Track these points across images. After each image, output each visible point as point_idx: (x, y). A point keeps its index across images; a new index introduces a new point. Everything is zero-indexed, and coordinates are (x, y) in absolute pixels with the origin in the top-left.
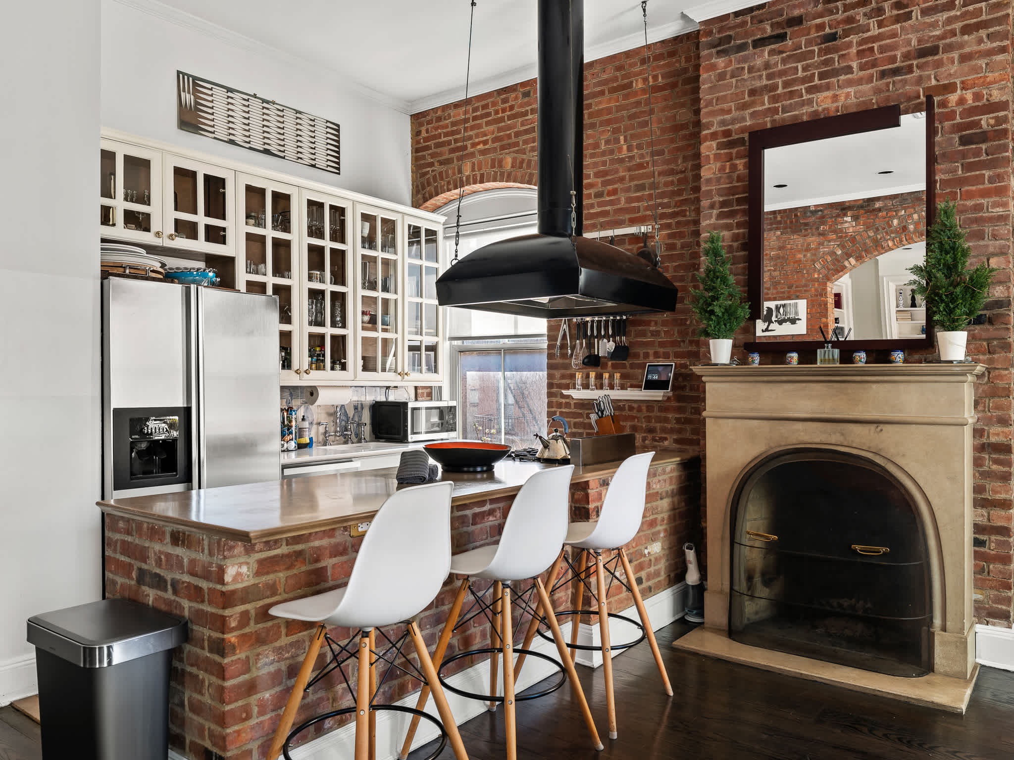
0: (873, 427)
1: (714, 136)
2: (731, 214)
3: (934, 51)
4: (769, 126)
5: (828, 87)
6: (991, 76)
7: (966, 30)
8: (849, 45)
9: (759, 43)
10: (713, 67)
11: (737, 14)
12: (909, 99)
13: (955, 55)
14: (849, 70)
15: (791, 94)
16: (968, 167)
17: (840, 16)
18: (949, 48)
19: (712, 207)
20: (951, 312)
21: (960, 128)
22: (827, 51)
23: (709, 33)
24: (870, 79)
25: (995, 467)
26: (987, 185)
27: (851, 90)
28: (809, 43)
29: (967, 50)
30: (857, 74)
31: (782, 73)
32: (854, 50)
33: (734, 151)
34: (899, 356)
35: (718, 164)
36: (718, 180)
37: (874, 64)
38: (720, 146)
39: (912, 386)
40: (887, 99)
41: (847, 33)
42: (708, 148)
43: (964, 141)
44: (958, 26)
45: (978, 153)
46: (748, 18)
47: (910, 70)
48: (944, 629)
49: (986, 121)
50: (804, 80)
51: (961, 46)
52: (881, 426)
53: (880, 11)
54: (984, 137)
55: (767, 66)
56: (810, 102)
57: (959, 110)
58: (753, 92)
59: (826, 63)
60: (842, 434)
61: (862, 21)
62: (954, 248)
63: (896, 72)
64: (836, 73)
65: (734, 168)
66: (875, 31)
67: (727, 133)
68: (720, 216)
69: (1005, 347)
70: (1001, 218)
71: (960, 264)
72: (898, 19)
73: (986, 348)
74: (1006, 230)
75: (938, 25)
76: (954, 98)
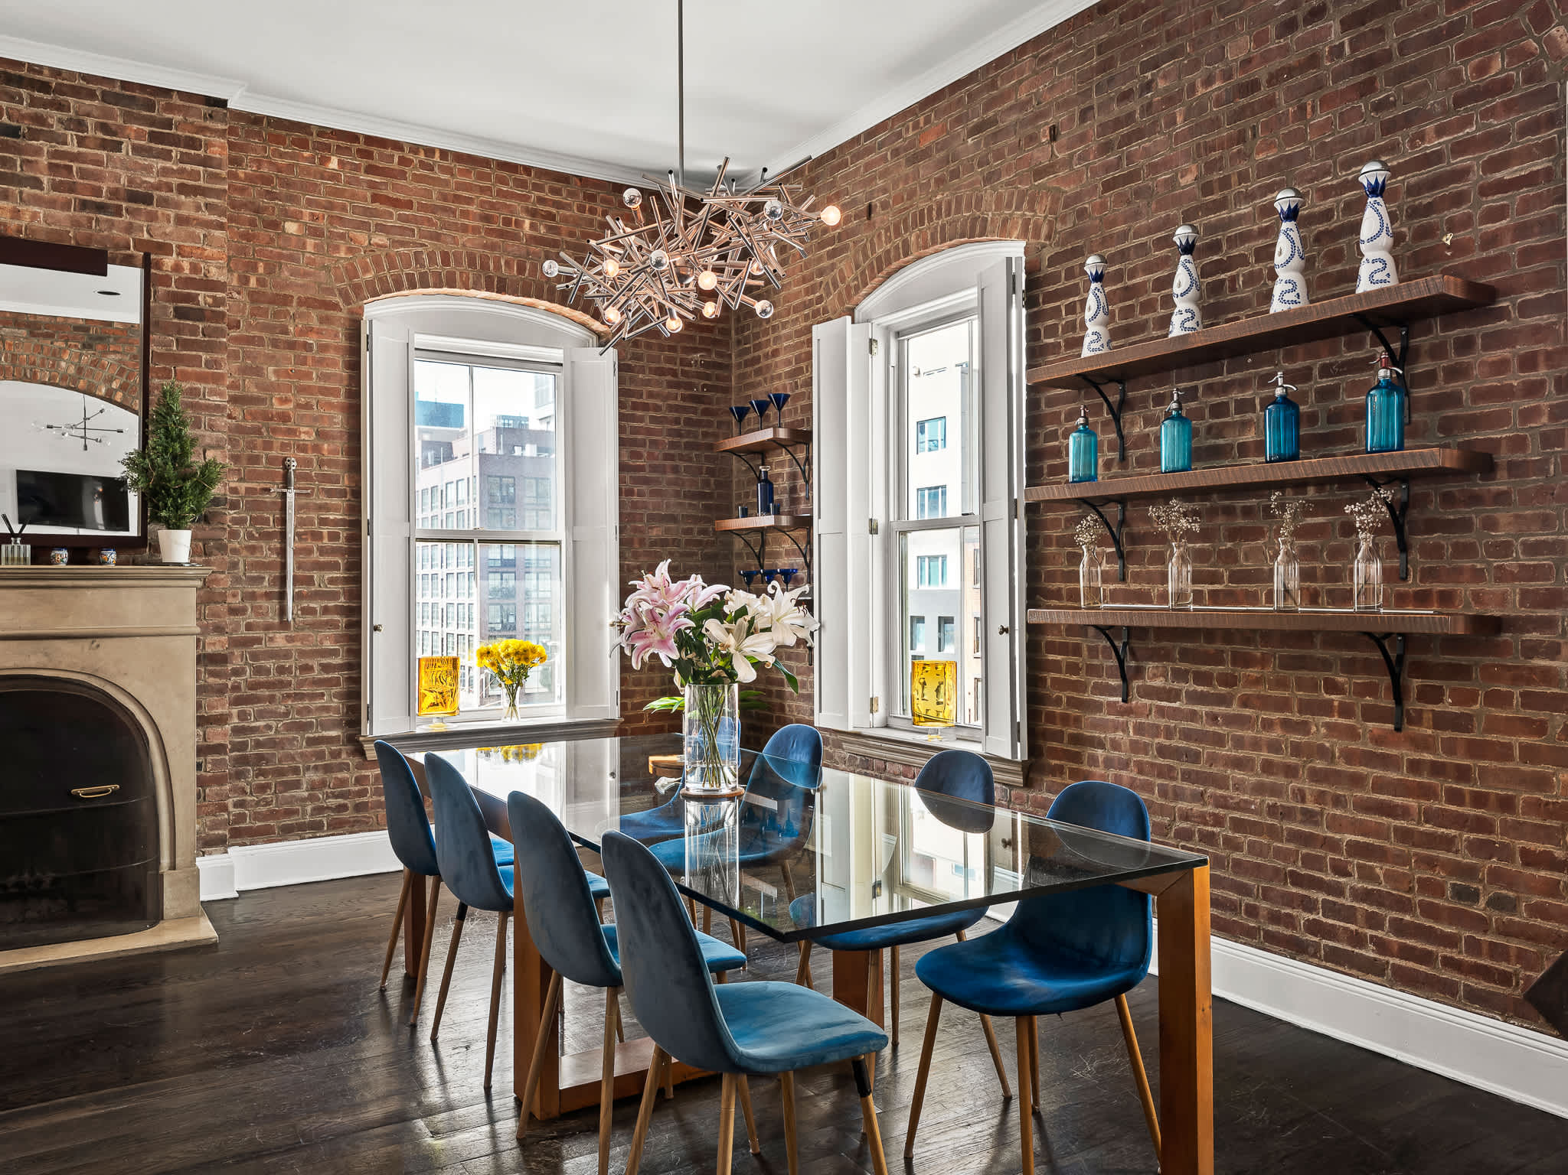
0: (87, 643)
3: (147, 199)
5: (5, 196)
6: (209, 251)
7: (183, 189)
8: (38, 151)
12: (117, 247)
13: (172, 213)
14: (37, 183)
16: (183, 344)
17: (24, 108)
18: (164, 203)
20: (177, 508)
21: (173, 297)
22: (4, 147)
24: (66, 206)
25: (211, 680)
26: (204, 369)
27: (40, 211)
29: (184, 212)
30: (47, 193)
32: (44, 160)
34: (111, 556)
37: (72, 188)
39: (136, 592)
40: (90, 238)
41: (34, 135)
43: (180, 313)
44: (175, 181)
45: (194, 331)
47: (118, 211)
48: (173, 866)
49: (204, 298)
51: (177, 205)
52: (98, 641)
53: (80, 125)
54: (200, 315)
57: (175, 277)
59: (3, 161)
60: (46, 655)
61: (57, 128)
62: (179, 437)
63: (101, 208)
64: (18, 180)
66: (73, 147)
69: (222, 548)
70: (218, 408)
71: (184, 454)
72: (104, 145)
73: (202, 550)
74: (222, 422)
75: (153, 171)
76: (169, 261)
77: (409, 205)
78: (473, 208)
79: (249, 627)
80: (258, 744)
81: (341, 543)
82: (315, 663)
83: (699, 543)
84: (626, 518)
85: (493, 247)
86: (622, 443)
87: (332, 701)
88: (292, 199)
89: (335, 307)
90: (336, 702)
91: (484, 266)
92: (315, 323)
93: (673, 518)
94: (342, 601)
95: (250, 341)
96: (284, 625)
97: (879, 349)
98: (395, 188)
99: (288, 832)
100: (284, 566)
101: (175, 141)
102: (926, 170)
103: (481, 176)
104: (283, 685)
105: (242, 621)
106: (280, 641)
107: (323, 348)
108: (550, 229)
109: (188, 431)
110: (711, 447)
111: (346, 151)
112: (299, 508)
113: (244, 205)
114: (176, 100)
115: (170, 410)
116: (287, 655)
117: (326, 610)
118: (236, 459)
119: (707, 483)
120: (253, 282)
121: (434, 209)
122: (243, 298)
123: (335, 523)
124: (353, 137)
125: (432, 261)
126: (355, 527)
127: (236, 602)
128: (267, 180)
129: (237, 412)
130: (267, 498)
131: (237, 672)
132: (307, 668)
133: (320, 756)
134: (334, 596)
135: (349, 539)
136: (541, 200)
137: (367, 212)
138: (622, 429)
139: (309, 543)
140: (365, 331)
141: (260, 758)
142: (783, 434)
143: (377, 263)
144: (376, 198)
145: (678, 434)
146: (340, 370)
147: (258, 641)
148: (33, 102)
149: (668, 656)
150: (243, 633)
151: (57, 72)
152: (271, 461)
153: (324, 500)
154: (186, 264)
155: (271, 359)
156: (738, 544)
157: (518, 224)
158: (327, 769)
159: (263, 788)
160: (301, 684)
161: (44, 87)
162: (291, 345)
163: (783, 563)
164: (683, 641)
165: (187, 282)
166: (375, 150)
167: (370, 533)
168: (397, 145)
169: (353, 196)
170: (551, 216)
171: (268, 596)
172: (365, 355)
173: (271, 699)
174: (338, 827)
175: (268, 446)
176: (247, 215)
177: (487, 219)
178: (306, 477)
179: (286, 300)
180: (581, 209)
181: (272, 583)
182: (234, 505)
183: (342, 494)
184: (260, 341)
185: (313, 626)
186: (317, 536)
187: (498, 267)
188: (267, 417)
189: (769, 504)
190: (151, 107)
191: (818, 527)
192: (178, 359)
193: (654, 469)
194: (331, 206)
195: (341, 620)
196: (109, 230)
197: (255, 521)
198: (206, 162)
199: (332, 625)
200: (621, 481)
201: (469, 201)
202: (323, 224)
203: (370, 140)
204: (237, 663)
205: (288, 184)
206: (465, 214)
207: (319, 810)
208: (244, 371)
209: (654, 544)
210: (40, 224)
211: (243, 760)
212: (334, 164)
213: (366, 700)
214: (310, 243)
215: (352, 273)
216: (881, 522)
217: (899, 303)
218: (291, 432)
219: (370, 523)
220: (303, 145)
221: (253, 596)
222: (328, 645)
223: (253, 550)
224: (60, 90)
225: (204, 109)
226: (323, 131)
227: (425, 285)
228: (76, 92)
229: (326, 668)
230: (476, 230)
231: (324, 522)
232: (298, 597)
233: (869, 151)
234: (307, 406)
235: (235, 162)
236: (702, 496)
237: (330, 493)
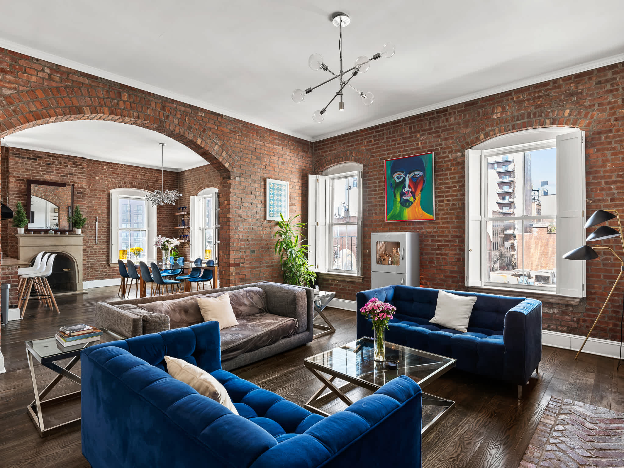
0: (64, 247)
1: (14, 176)
2: (20, 197)
3: (72, 174)
4: (31, 179)
5: (48, 175)
6: (83, 183)
7: (79, 173)
8: (54, 167)
9: (30, 159)
10: (14, 160)
11: (22, 149)
12: (67, 183)
13: (77, 177)
14: (53, 172)
15: (38, 173)
16: (79, 198)
17: (51, 160)
18: (76, 175)
19: (14, 194)
20: (79, 225)
21: (77, 190)
22: (48, 167)
23: (13, 151)
24: (58, 176)
25: (84, 253)
27: (54, 177)
28: (43, 163)
30: (55, 174)
31: (35, 168)
32: (55, 169)
33: (21, 182)
34: (67, 233)
35: (15, 184)
36: (16, 188)
37: (59, 173)
38: (16, 180)
39: (71, 239)
40: (62, 181)
41: (53, 164)
42: (11, 179)
43: (78, 193)
44: (77, 171)
45: (81, 196)
46: (26, 151)
47: (67, 176)
48: (79, 282)
49: (82, 190)
50: (42, 171)
51: (78, 175)
53: (61, 163)
54: (82, 193)
55: (31, 165)
56: (43, 176)
57: (77, 187)
58: (27, 169)
59: (48, 169)
61: (57, 163)
62: (79, 214)
63: (64, 176)
64: (51, 172)
65: (21, 186)
66: (60, 166)
67: (18, 177)
68: (16, 197)
69: (85, 232)
70: (85, 209)
71: (80, 217)
72: (65, 166)
73: (82, 232)
74: (85, 211)
75: (73, 170)
76: (76, 185)
77: (118, 174)
78: (130, 174)
79: (89, 245)
80: (91, 264)
81: (106, 231)
82: (101, 251)
83: (172, 230)
84: (158, 226)
85: (134, 180)
86: (157, 213)
87: (104, 257)
88: (97, 173)
89: (105, 191)
90: (105, 257)
91: (132, 184)
92: (101, 194)
93: (167, 226)
94: (106, 240)
95: (90, 197)
96: (96, 244)
97: (201, 200)
98: (116, 171)
99: (96, 279)
100: (96, 234)
101: (77, 165)
102: (207, 175)
103: (132, 169)
104: (95, 254)
105: (88, 244)
106: (95, 247)
107: (103, 198)
108: (144, 177)
109: (81, 213)
110: (174, 214)
111: (107, 165)
112: (98, 225)
113: (89, 175)
114: (77, 158)
115: (78, 210)
116: (96, 249)
117: (103, 242)
118: (87, 217)
119: (173, 220)
120: (90, 187)
121: (123, 174)
122: (89, 190)
123: (105, 227)
124: (109, 163)
125: (123, 183)
126: (108, 228)
127: (87, 240)
128: (93, 170)
129: (88, 209)
130: (93, 223)
131: (87, 252)
132: (100, 252)
133: (102, 266)
134: (104, 239)
135: (107, 230)
136: (142, 172)
137: (111, 175)
138: (157, 211)
139: (100, 231)
140: (110, 195)
141: (91, 266)
142: (186, 213)
143: (113, 184)
144: (112, 173)
145: (168, 211)
146: (106, 202)
147: (91, 247)
148: (53, 159)
149: (160, 247)
150: (88, 246)
151: (57, 154)
152: (93, 217)
153: (103, 223)
154: (79, 185)
155: (93, 200)
156: (179, 231)
157: (138, 176)
158: (103, 268)
159: (92, 271)
160: (99, 254)
161: (55, 157)
162: (97, 198)
163: (186, 234)
164: (162, 245)
165: (80, 188)
166: (112, 165)
167: (111, 229)
168: (117, 164)
169: (109, 173)
170: (144, 175)
171: (93, 239)
172: (110, 199)
173: (93, 257)
174: (105, 278)
175: (93, 214)
176: (89, 176)
177: (133, 176)
178: (100, 220)
179: (96, 190)
180: (150, 174)
181: (94, 237)
182: (87, 224)
183: (106, 222)
184: (92, 197)
185: (101, 244)
186: (102, 229)
187: (135, 184)
188: (93, 210)
189: (184, 224)
190: (73, 159)
191: (191, 228)
192: (78, 201)
193: (163, 218)
194: (105, 174)
195: (106, 243)
196: (66, 180)
197: (90, 227)
198: (83, 168)
199: (104, 244)
200: (157, 220)
201: (129, 173)
202: (103, 177)
203: (111, 163)
204: (87, 250)
205: (96, 171)
206: (129, 175)
207: (102, 275)
208: (89, 202)
209: (163, 231)
210: (54, 179)
211: (88, 267)
212: (105, 167)
213: (110, 257)
214: (101, 180)
215: (108, 185)
216: (202, 228)
217: (204, 194)
218: (98, 212)
219: (111, 227)
220: (99, 164)
221: (90, 239)
222: (104, 248)
223: (90, 232)
224: (57, 157)
225: (82, 159)
226: (103, 162)
227: (121, 187)
228: (60, 157)
229: (103, 251)
230: (130, 178)
231: (103, 227)
232: (98, 240)
233: (199, 170)
234: (100, 208)
235: (87, 167)
236: (172, 222)
237: (104, 222)
